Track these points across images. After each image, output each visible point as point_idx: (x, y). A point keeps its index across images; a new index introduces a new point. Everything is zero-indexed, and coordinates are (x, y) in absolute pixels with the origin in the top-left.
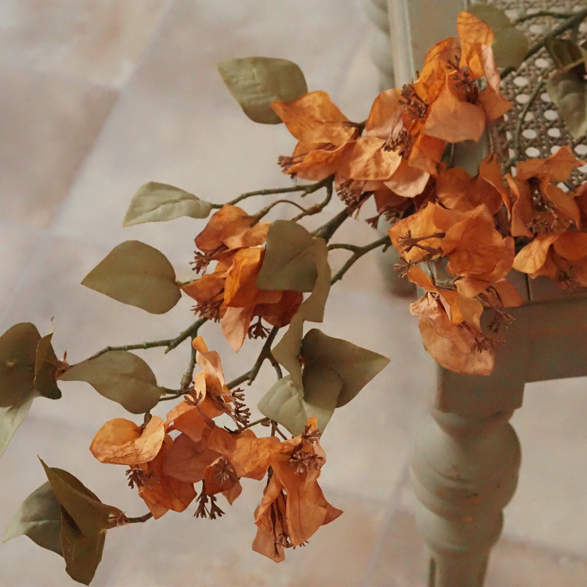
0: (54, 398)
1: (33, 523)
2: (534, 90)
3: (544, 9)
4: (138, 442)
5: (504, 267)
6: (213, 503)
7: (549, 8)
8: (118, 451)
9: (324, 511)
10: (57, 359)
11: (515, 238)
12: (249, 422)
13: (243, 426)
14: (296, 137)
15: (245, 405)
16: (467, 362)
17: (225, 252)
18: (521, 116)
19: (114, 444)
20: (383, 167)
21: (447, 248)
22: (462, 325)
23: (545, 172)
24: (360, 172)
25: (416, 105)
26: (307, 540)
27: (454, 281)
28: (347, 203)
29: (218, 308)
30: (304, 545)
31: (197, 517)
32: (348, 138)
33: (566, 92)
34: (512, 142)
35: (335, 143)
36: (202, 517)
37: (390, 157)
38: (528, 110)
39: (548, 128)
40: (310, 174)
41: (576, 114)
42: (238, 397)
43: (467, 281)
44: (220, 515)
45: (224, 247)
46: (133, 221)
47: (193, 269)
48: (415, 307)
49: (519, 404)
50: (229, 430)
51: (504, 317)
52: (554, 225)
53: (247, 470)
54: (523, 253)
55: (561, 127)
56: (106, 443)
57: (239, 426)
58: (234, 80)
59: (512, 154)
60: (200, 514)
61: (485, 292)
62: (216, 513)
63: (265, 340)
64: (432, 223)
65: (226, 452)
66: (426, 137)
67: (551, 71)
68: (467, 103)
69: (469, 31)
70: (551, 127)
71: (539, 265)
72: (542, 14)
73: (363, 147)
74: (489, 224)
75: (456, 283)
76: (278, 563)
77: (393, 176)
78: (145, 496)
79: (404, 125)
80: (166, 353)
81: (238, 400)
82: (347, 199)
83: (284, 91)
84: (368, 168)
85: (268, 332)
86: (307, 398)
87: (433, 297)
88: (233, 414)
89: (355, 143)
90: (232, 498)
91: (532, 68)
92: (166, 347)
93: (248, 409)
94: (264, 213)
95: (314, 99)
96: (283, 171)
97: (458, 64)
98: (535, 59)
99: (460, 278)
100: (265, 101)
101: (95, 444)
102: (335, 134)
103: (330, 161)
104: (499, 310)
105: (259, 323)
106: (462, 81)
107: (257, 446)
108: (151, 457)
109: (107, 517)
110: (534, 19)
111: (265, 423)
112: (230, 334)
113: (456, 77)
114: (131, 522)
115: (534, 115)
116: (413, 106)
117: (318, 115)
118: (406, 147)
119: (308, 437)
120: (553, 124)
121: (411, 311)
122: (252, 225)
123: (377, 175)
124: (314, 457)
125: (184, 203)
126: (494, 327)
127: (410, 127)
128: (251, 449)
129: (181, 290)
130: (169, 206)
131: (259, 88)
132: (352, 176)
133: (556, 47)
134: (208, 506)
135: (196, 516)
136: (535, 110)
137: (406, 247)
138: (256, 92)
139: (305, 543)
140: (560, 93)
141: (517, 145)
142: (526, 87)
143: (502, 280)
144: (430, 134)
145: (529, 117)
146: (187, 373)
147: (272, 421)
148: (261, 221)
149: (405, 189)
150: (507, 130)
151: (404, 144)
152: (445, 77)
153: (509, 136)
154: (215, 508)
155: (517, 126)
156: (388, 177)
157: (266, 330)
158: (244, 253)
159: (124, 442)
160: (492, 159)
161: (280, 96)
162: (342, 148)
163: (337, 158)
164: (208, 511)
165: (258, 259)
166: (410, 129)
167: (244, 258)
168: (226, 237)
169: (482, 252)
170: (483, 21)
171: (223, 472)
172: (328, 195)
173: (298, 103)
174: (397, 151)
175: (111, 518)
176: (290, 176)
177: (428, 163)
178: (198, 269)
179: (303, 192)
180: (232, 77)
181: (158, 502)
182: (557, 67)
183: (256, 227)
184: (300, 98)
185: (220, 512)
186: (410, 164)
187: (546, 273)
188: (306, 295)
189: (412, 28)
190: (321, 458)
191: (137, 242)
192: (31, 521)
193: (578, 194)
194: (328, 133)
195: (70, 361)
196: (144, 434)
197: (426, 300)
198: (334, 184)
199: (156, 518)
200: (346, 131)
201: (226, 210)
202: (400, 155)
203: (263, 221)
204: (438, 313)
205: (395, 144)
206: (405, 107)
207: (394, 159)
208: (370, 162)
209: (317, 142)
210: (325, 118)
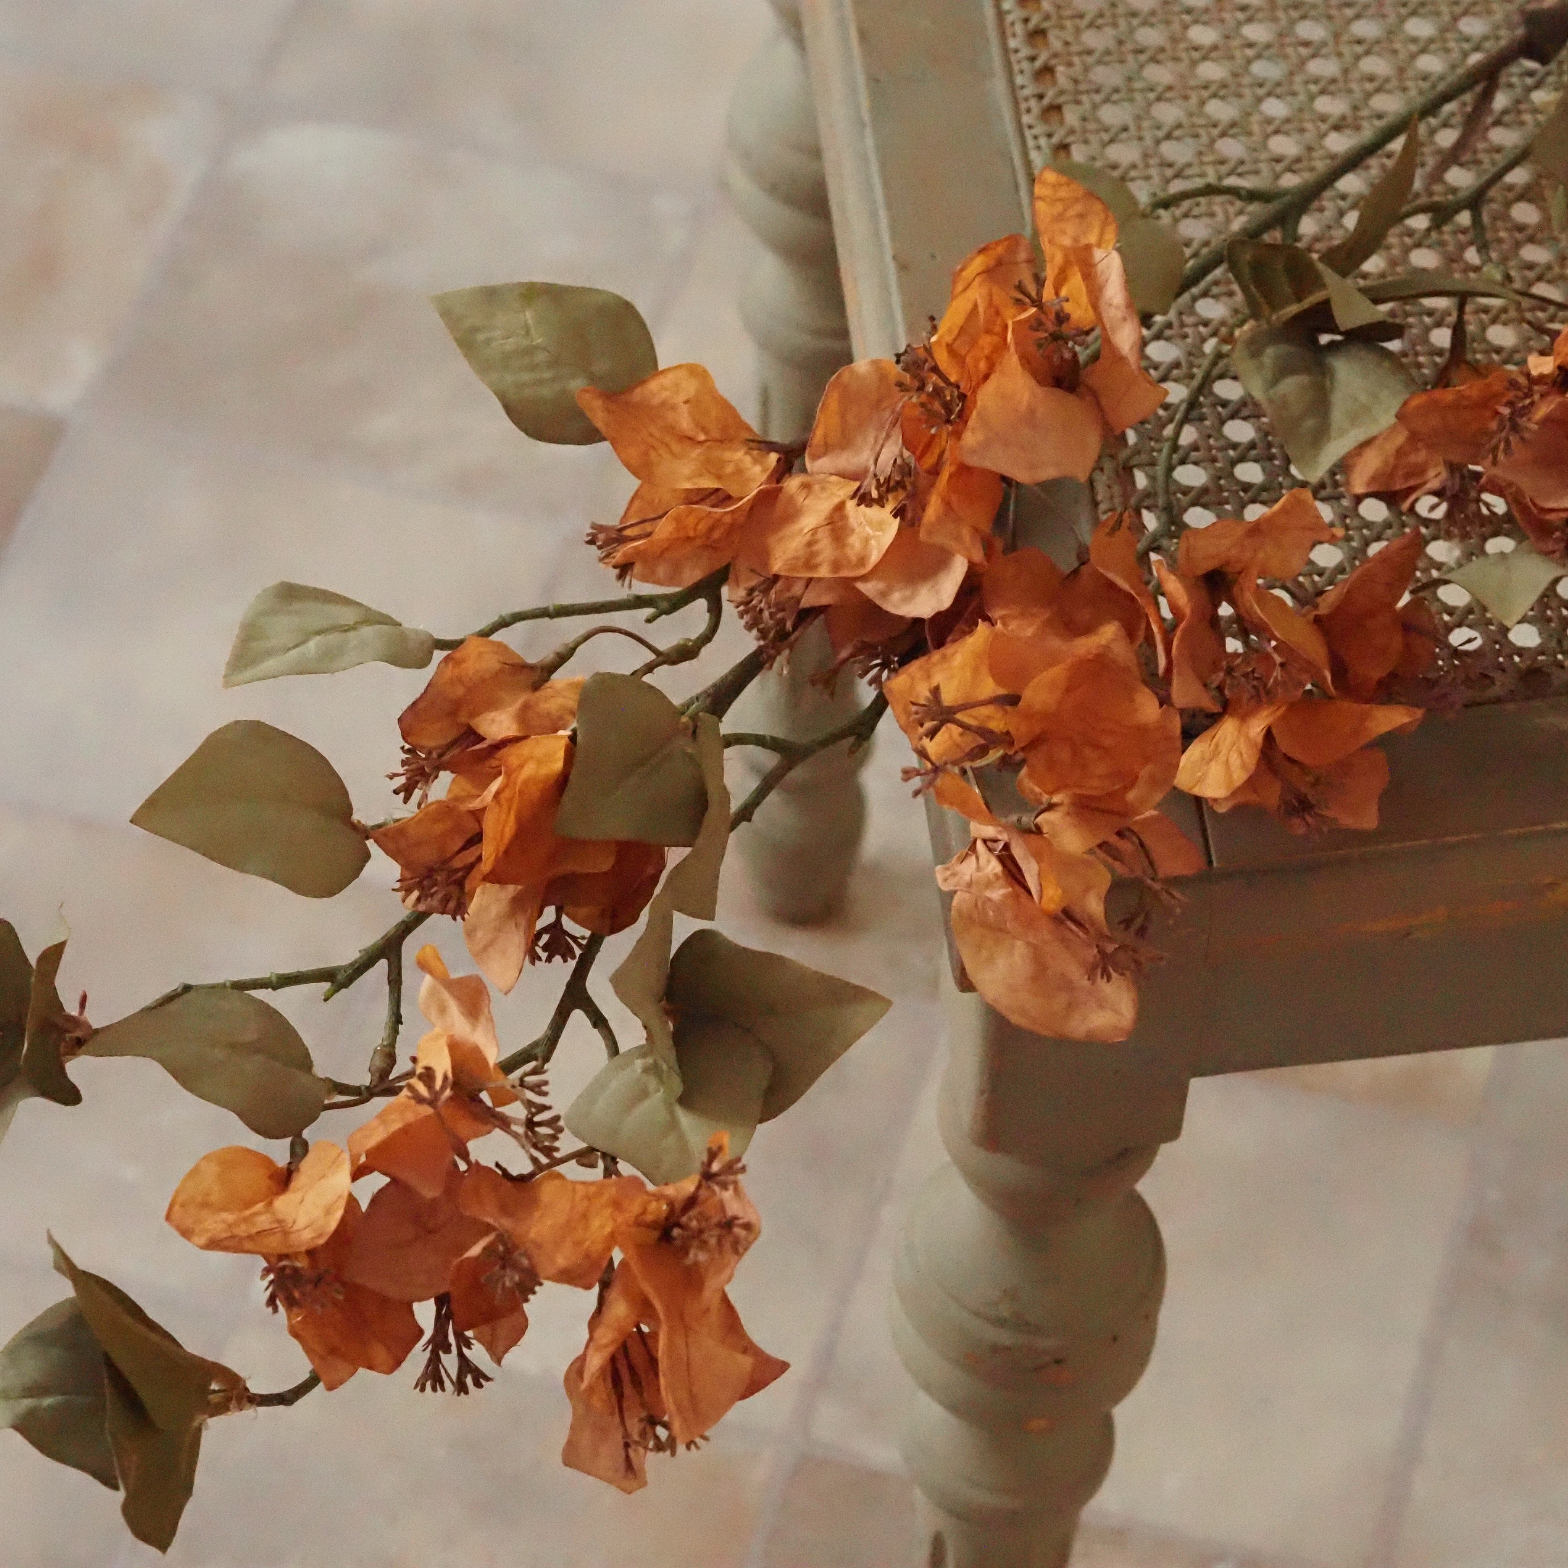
0: (66, 1103)
1: (27, 1403)
2: (1199, 373)
3: (1211, 179)
4: (283, 1204)
5: (1153, 781)
6: (461, 1355)
7: (1220, 178)
8: (235, 1224)
9: (746, 1362)
10: (63, 1010)
11: (1182, 712)
12: (557, 1149)
13: (544, 1160)
14: (636, 473)
15: (549, 1108)
16: (1071, 1007)
17: (474, 748)
18: (1168, 431)
19: (224, 1209)
20: (853, 547)
21: (1021, 731)
22: (1063, 917)
23: (1247, 555)
24: (796, 558)
25: (937, 392)
26: (707, 1433)
27: (1036, 817)
28: (763, 634)
29: (460, 884)
30: (697, 1447)
31: (423, 1390)
32: (764, 477)
33: (1283, 371)
34: (1148, 494)
35: (733, 490)
36: (434, 1389)
37: (870, 523)
38: (1186, 419)
39: (1234, 463)
40: (661, 571)
41: (1310, 423)
42: (531, 1089)
43: (1068, 814)
44: (478, 1385)
45: (472, 735)
46: (248, 674)
47: (396, 792)
48: (948, 873)
49: (1173, 1131)
50: (504, 1171)
51: (1164, 896)
52: (1276, 678)
53: (561, 1261)
54: (1196, 749)
55: (1264, 459)
56: (205, 1205)
57: (535, 1160)
58: (481, 337)
59: (1151, 521)
60: (428, 1384)
61: (1113, 839)
62: (469, 1380)
63: (572, 964)
64: (984, 670)
65: (506, 1223)
66: (963, 469)
67: (1241, 324)
68: (1055, 389)
69: (1059, 218)
70: (1242, 459)
71: (1240, 777)
72: (1210, 190)
73: (800, 499)
74: (1126, 670)
75: (1039, 819)
76: (630, 1493)
77: (876, 568)
78: (303, 1333)
79: (907, 443)
80: (326, 1000)
81: (530, 1095)
82: (761, 626)
83: (601, 366)
84: (816, 548)
85: (580, 945)
86: (685, 1100)
87: (990, 850)
88: (520, 1130)
89: (780, 490)
90: (501, 1348)
91: (1189, 320)
92: (326, 986)
93: (557, 1118)
94: (562, 658)
95: (677, 385)
96: (601, 560)
97: (1039, 294)
98: (1194, 299)
99: (1051, 807)
100: (557, 387)
101: (176, 1208)
102: (729, 469)
103: (716, 535)
104: (1149, 882)
105: (558, 921)
106: (1050, 335)
107: (585, 1203)
108: (320, 1236)
109: (204, 1390)
110: (1186, 204)
111: (586, 1161)
112: (485, 949)
113: (1036, 324)
114: (260, 1404)
115: (1200, 432)
116: (929, 395)
117: (685, 422)
118: (912, 496)
119: (716, 1175)
120: (1245, 453)
121: (940, 881)
122: (536, 687)
123: (836, 566)
124: (728, 1224)
125: (367, 631)
126: (1138, 922)
127: (920, 448)
128: (573, 1208)
129: (370, 844)
130: (333, 638)
131: (541, 357)
132: (777, 566)
133: (1257, 266)
134: (450, 1362)
135: (419, 1388)
136: (1202, 418)
137: (928, 725)
138: (534, 367)
139: (698, 1440)
140: (1268, 374)
141: (1161, 501)
142: (1177, 365)
143: (1150, 813)
144: (973, 461)
145: (1189, 435)
146: (382, 1046)
147: (604, 1155)
148: (555, 676)
149: (907, 600)
150: (1135, 466)
151: (904, 488)
152: (1006, 327)
153: (1141, 480)
154: (465, 1365)
155: (1162, 457)
156: (863, 571)
157: (574, 939)
158: (525, 748)
159: (249, 1204)
160: (1119, 522)
161: (593, 379)
162: (749, 500)
163: (733, 528)
164: (449, 1376)
165: (558, 765)
166: (918, 452)
167: (526, 761)
168: (474, 714)
169: (1107, 741)
170: (1091, 195)
171: (503, 1267)
172: (711, 618)
173: (638, 394)
174: (890, 506)
175: (214, 1392)
176: (616, 571)
177: (966, 533)
178: (407, 791)
179: (649, 611)
180: (476, 330)
181: (333, 1351)
182: (1255, 314)
183: (546, 691)
184: (643, 382)
185: (480, 1378)
186: (923, 536)
187: (1253, 798)
188: (675, 856)
189: (893, 223)
190: (748, 1227)
191: (259, 724)
192: (24, 1397)
193: (1323, 610)
194: (712, 467)
195: (96, 1018)
196: (294, 1185)
197: (973, 858)
198: (725, 591)
199: (331, 1388)
200: (756, 461)
201: (473, 648)
202: (895, 516)
203: (560, 678)
204: (1002, 887)
205: (883, 489)
206: (912, 397)
207: (880, 526)
208: (819, 535)
209: (688, 486)
210: (704, 430)
